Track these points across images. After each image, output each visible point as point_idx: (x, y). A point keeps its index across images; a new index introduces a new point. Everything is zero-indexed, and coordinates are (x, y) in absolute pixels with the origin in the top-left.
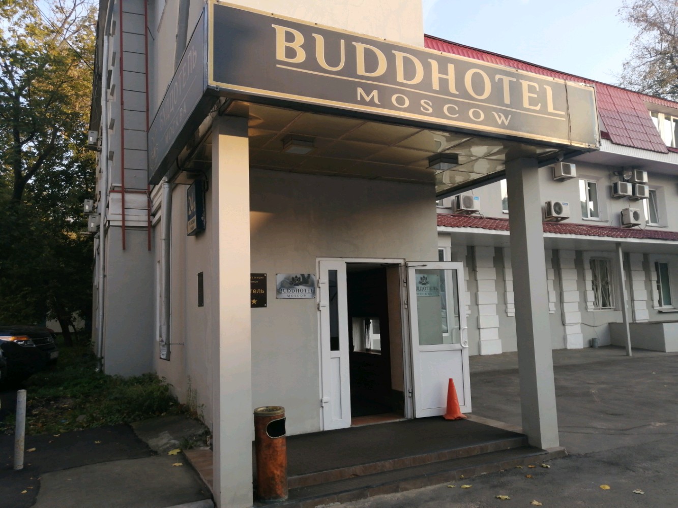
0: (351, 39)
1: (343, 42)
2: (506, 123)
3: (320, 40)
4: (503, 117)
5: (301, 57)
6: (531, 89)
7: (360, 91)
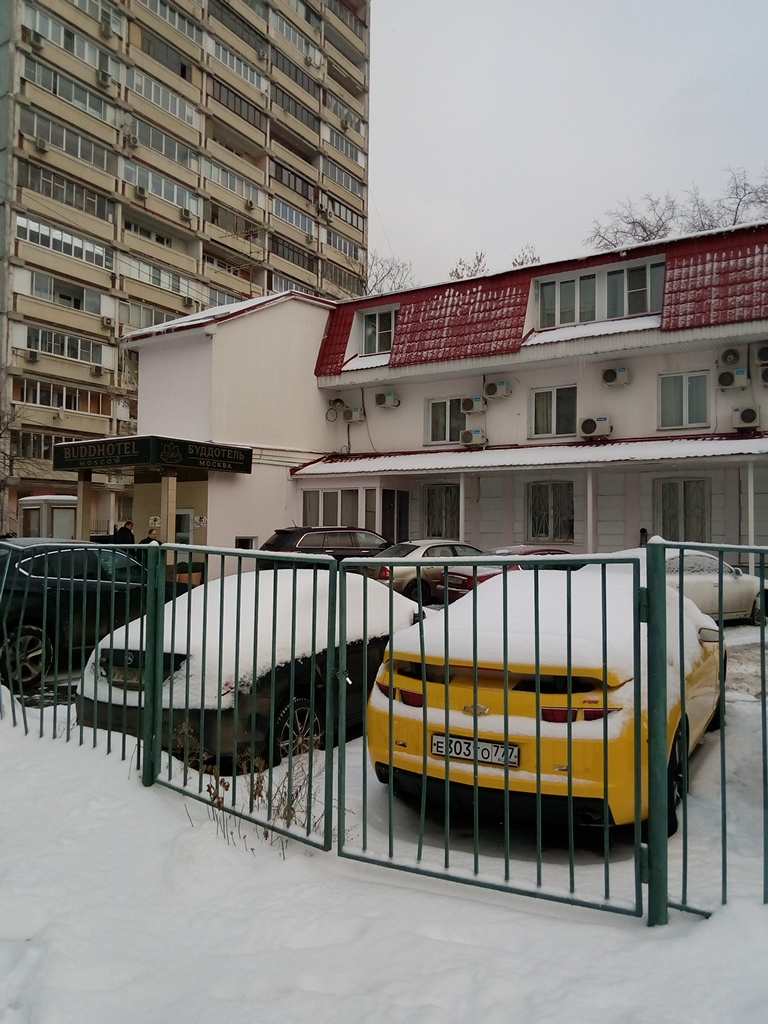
6: (128, 445)
7: (81, 463)
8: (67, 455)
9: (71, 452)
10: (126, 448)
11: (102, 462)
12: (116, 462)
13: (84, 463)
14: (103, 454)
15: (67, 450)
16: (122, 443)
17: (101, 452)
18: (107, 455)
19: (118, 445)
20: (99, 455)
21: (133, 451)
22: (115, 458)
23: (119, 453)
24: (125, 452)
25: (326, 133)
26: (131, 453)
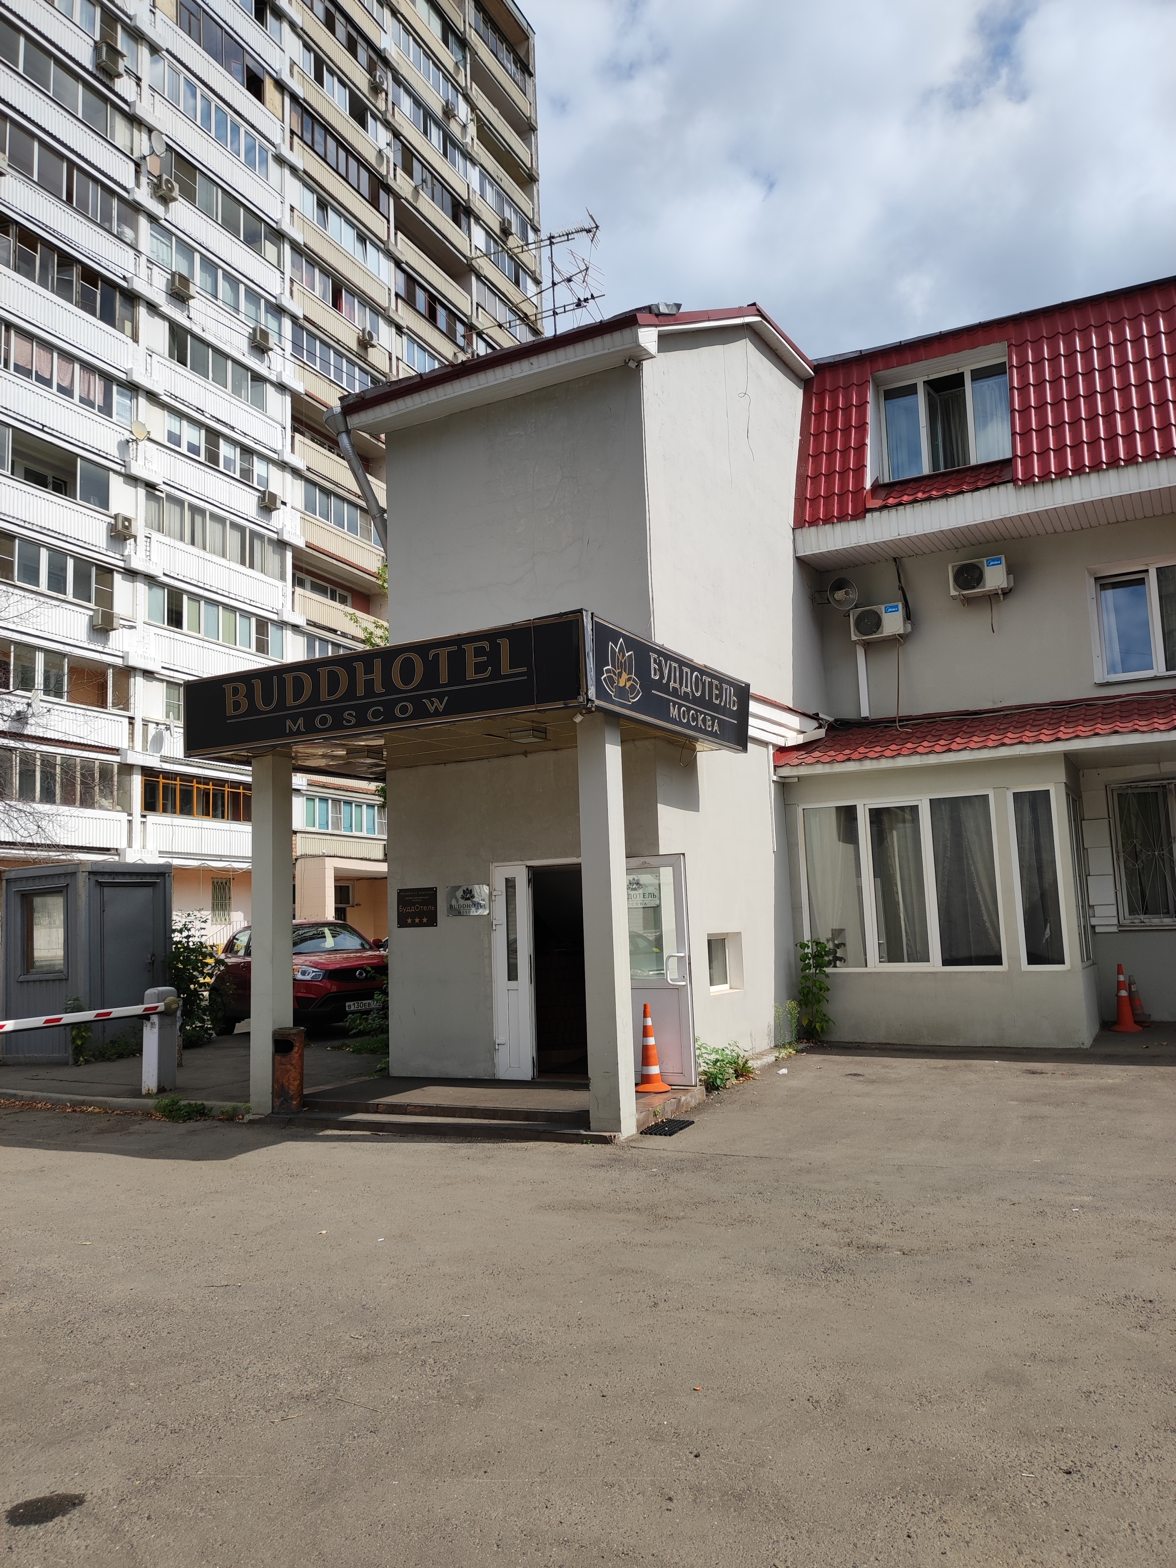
0: (281, 672)
1: (275, 678)
3: (258, 685)
4: (436, 702)
5: (245, 705)
6: (479, 652)
7: (289, 723)
8: (237, 706)
9: (250, 695)
10: (471, 660)
11: (376, 714)
12: (432, 709)
13: (300, 721)
14: (379, 688)
15: (236, 691)
16: (455, 648)
17: (369, 684)
18: (394, 690)
19: (437, 656)
20: (360, 691)
21: (505, 668)
22: (429, 696)
23: (444, 678)
24: (470, 675)
25: (479, 236)
26: (496, 674)
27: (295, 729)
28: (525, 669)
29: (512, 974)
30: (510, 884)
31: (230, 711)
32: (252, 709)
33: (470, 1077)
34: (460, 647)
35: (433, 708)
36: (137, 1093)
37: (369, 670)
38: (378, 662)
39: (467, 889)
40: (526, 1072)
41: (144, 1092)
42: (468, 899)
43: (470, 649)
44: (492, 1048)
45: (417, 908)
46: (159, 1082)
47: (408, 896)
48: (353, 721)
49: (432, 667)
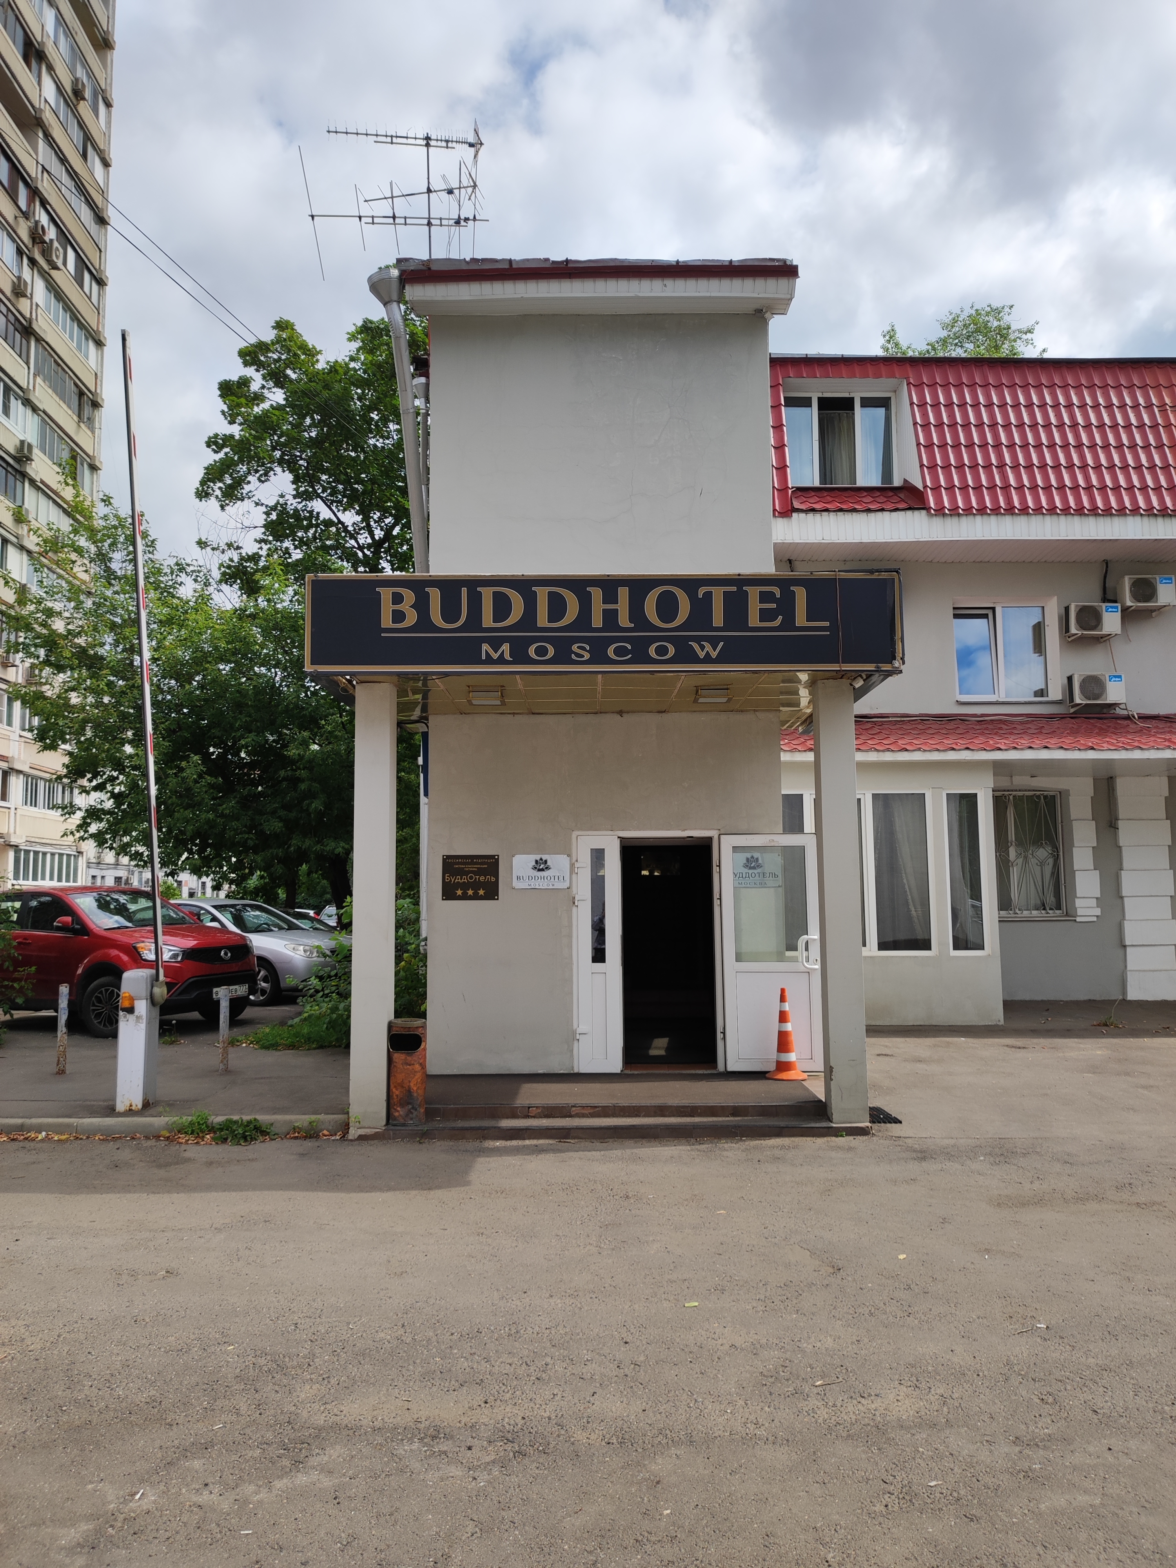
0: (474, 584)
1: (464, 591)
2: (714, 654)
3: (435, 595)
4: (708, 647)
5: (412, 618)
6: (765, 597)
7: (485, 647)
8: (399, 616)
9: (422, 605)
10: (754, 606)
11: (617, 651)
12: (702, 655)
13: (506, 647)
14: (624, 621)
15: (398, 599)
16: (734, 589)
17: (610, 617)
18: (645, 624)
19: (708, 595)
20: (597, 621)
21: (801, 619)
22: (698, 640)
23: (718, 619)
24: (754, 620)
25: (49, 90)
26: (789, 623)
27: (495, 656)
28: (827, 624)
29: (599, 956)
30: (598, 856)
31: (387, 621)
32: (424, 622)
33: (540, 1072)
34: (740, 589)
35: (704, 653)
36: (111, 1111)
37: (610, 596)
38: (623, 593)
39: (541, 859)
40: (614, 1062)
41: (120, 1107)
42: (542, 870)
43: (754, 593)
44: (572, 1037)
45: (471, 878)
46: (145, 1093)
47: (458, 863)
48: (587, 656)
49: (701, 608)
